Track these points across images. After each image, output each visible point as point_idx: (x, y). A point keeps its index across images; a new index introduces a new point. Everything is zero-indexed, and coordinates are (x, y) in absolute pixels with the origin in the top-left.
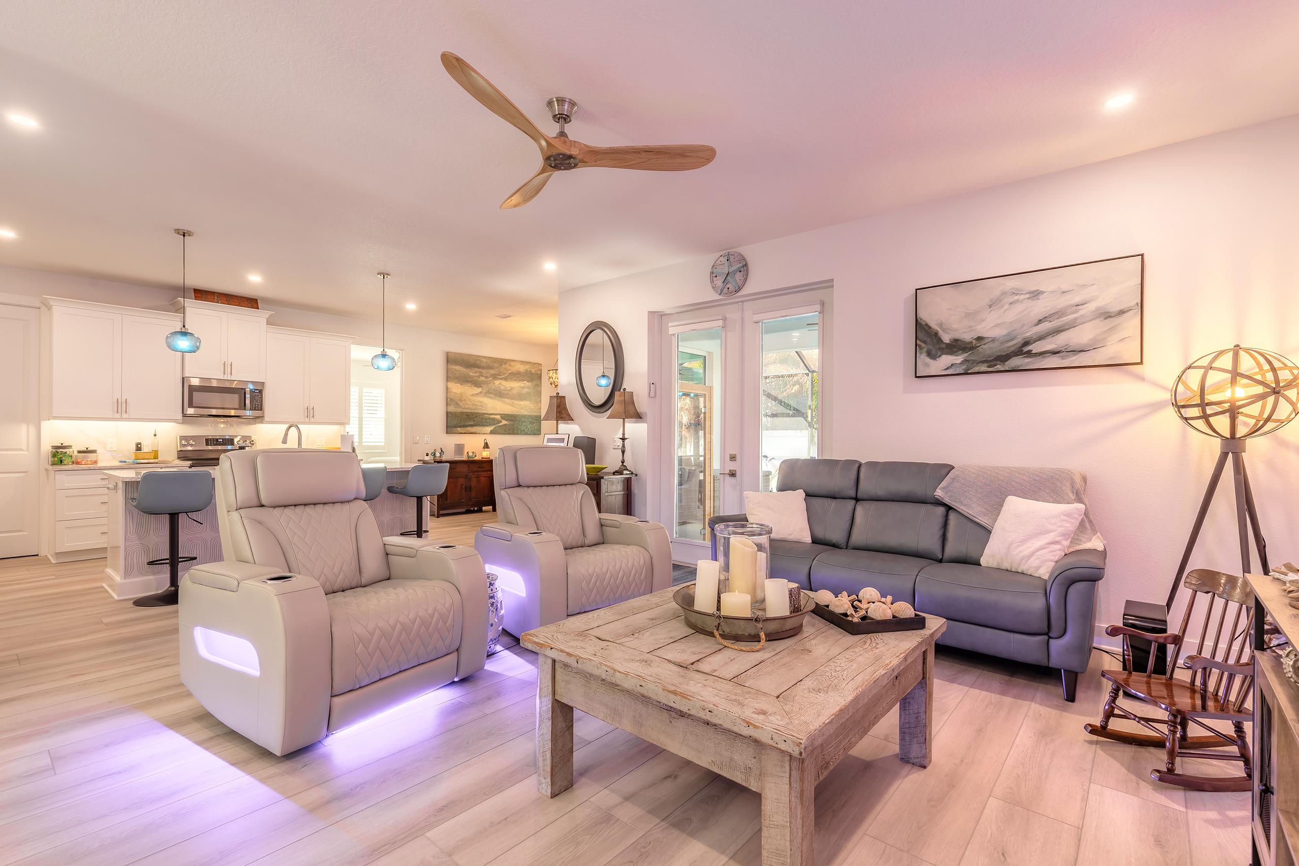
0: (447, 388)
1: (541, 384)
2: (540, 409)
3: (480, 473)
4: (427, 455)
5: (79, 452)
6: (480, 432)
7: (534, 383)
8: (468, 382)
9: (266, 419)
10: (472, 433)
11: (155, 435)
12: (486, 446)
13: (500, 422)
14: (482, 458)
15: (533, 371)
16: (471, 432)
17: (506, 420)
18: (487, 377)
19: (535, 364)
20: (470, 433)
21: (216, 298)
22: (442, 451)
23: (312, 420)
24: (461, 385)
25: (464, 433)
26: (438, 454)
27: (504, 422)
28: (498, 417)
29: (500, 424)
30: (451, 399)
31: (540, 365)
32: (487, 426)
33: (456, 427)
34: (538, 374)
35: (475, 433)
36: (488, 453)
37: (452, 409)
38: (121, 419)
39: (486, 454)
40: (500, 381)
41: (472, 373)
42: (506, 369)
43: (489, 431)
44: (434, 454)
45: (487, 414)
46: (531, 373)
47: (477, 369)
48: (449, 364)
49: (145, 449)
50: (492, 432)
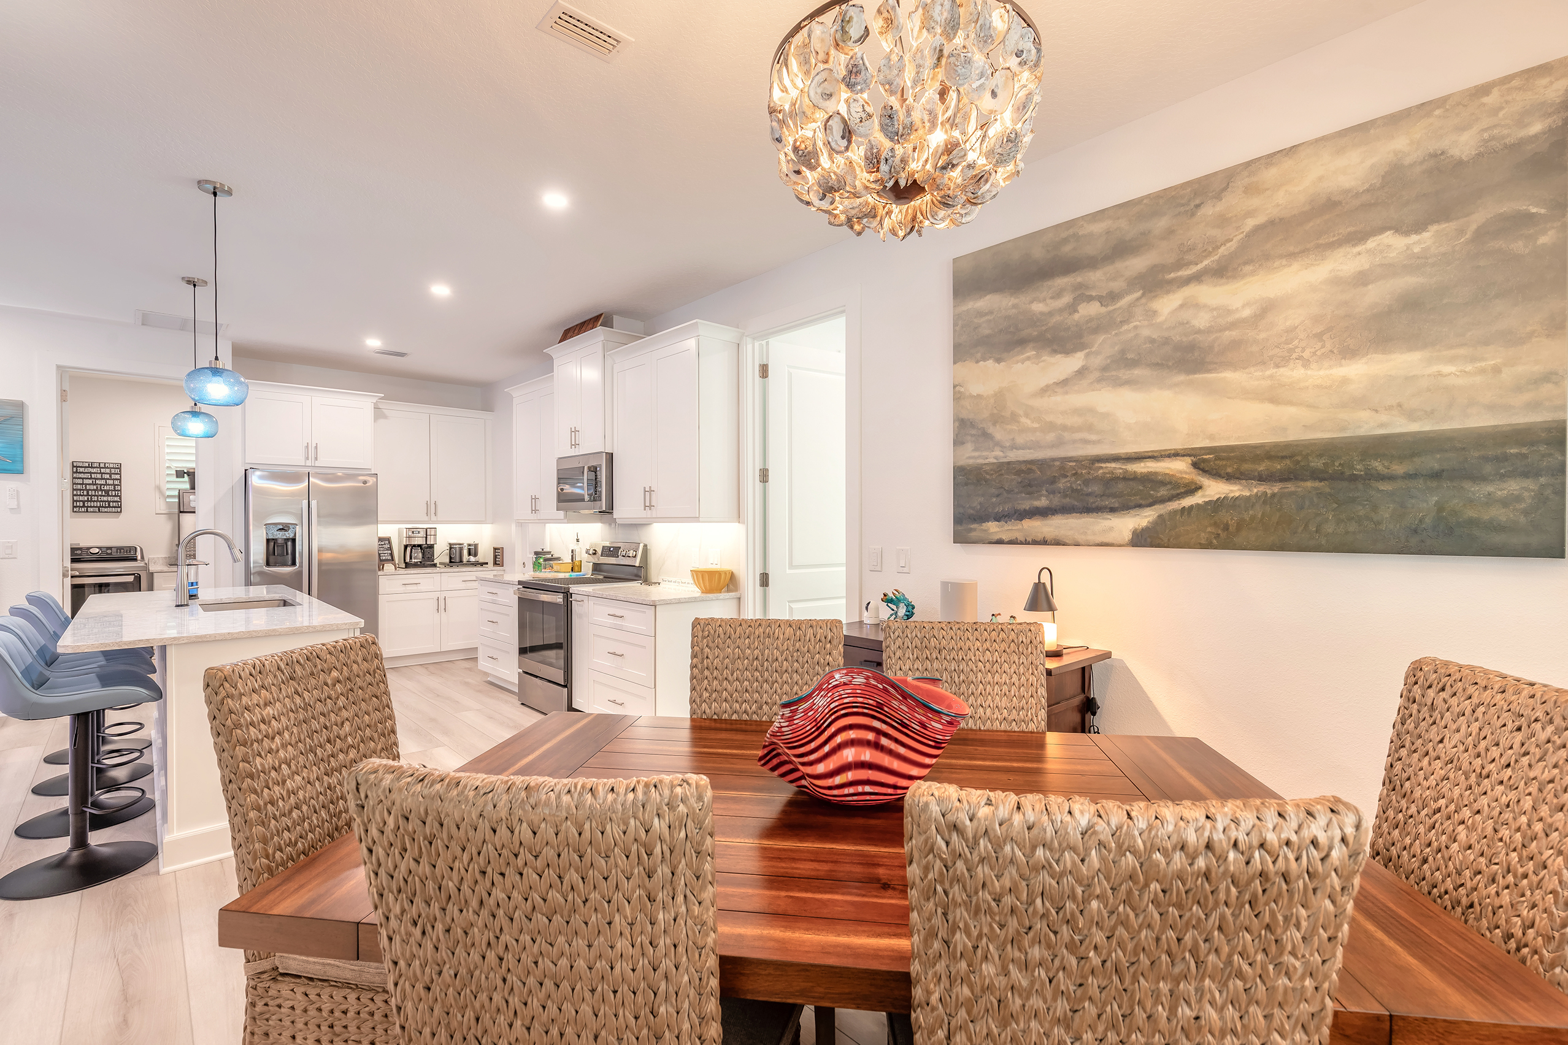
6: (1081, 538)
10: (1044, 542)
11: (578, 540)
13: (1193, 489)
16: (1039, 537)
17: (1229, 478)
20: (1035, 542)
23: (653, 513)
25: (1012, 542)
26: (902, 611)
27: (1215, 489)
28: (1180, 467)
29: (1188, 502)
32: (1112, 510)
33: (982, 518)
35: (1058, 543)
38: (535, 521)
43: (1127, 536)
45: (1116, 459)
50: (1142, 539)
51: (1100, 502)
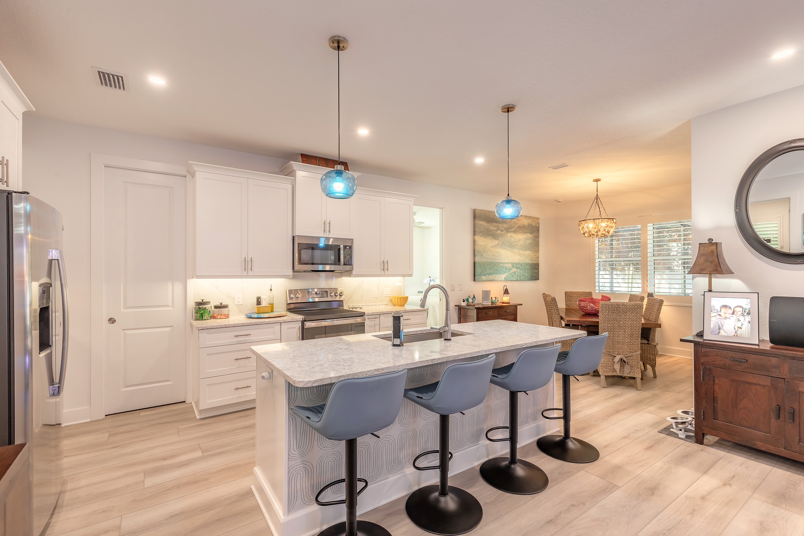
0: (474, 241)
1: (539, 236)
2: (538, 257)
4: (464, 301)
5: (216, 307)
7: (535, 235)
8: (489, 235)
9: (354, 272)
11: (271, 290)
12: (506, 292)
14: (503, 303)
15: (534, 224)
18: (502, 231)
19: (535, 218)
21: (318, 162)
22: (474, 296)
23: (387, 272)
24: (484, 238)
25: (486, 281)
26: (470, 300)
27: (515, 270)
30: (477, 250)
31: (538, 218)
34: (537, 227)
36: (508, 298)
37: (477, 259)
38: (248, 276)
39: (506, 299)
40: (511, 234)
41: (492, 227)
42: (515, 223)
44: (468, 300)
46: (532, 227)
47: (495, 224)
48: (476, 220)
49: (264, 303)
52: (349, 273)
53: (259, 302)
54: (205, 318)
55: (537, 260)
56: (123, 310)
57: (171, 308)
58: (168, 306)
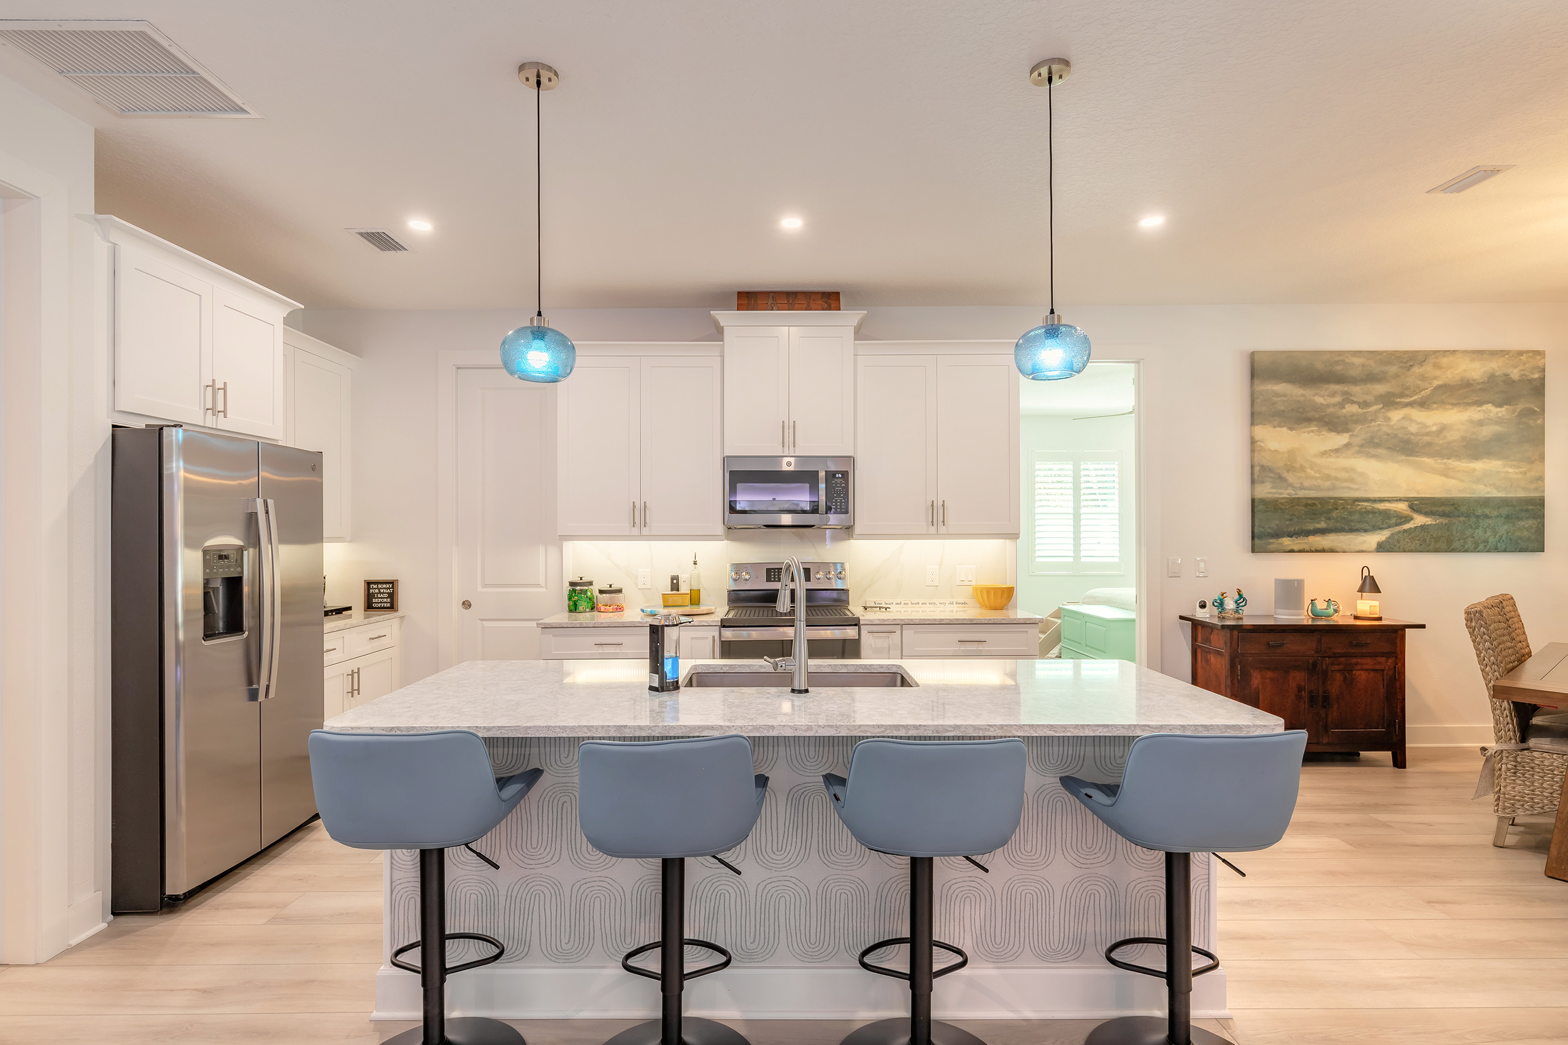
0: (1253, 441)
1: (1543, 409)
2: (1540, 478)
3: (1354, 660)
4: (1203, 606)
5: (601, 592)
6: (1345, 547)
7: (1521, 406)
8: (1309, 420)
9: (858, 529)
10: (1323, 551)
11: (695, 563)
12: (1370, 585)
13: (1408, 519)
14: (1356, 618)
15: (1515, 374)
16: (1320, 547)
17: (1426, 514)
18: (1365, 404)
19: (1521, 353)
20: (1317, 551)
21: (770, 302)
22: (1241, 596)
23: (943, 529)
24: (1291, 429)
25: (1300, 551)
26: (1230, 605)
27: (1420, 520)
28: (1402, 507)
29: (1406, 526)
30: (1262, 466)
31: (1540, 354)
32: (1366, 531)
33: (1277, 535)
34: (1530, 381)
35: (1332, 551)
36: (1377, 603)
37: (1265, 491)
38: (642, 537)
39: (1367, 606)
40: (1407, 411)
41: (1322, 397)
42: (1423, 378)
43: (1374, 546)
44: (1221, 604)
45: (1367, 500)
46: (1508, 381)
47: (1334, 387)
48: (1256, 382)
49: (684, 589)
50: (1382, 548)
51: (1358, 526)
52: (848, 530)
53: (675, 586)
54: (581, 608)
55: (1533, 486)
56: (480, 589)
57: (544, 590)
58: (538, 585)
